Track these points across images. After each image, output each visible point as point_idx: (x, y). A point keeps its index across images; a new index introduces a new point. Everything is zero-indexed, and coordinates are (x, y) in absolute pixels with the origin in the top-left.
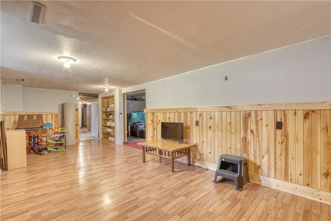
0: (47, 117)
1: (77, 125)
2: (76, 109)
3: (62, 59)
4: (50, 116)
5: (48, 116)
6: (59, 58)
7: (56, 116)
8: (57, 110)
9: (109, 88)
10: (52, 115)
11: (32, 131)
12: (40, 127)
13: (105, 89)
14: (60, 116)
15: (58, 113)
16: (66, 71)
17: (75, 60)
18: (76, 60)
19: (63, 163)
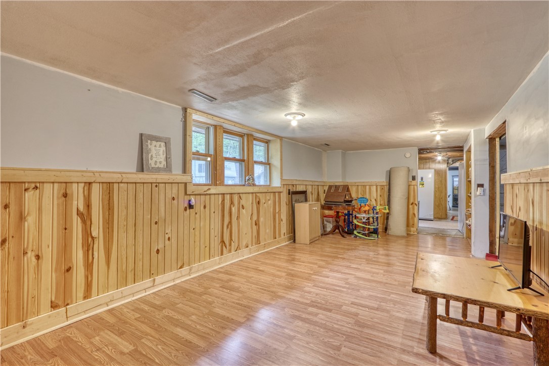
0: (370, 189)
1: (414, 204)
2: (413, 176)
3: (289, 116)
4: (375, 187)
5: (372, 187)
6: (286, 115)
7: (382, 187)
8: (383, 180)
9: (445, 132)
10: (377, 186)
11: (333, 206)
12: (343, 201)
13: (435, 136)
14: (386, 189)
15: (385, 184)
16: (294, 130)
17: (303, 115)
18: (305, 115)
19: (337, 252)
